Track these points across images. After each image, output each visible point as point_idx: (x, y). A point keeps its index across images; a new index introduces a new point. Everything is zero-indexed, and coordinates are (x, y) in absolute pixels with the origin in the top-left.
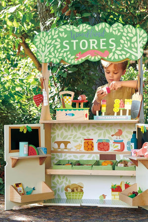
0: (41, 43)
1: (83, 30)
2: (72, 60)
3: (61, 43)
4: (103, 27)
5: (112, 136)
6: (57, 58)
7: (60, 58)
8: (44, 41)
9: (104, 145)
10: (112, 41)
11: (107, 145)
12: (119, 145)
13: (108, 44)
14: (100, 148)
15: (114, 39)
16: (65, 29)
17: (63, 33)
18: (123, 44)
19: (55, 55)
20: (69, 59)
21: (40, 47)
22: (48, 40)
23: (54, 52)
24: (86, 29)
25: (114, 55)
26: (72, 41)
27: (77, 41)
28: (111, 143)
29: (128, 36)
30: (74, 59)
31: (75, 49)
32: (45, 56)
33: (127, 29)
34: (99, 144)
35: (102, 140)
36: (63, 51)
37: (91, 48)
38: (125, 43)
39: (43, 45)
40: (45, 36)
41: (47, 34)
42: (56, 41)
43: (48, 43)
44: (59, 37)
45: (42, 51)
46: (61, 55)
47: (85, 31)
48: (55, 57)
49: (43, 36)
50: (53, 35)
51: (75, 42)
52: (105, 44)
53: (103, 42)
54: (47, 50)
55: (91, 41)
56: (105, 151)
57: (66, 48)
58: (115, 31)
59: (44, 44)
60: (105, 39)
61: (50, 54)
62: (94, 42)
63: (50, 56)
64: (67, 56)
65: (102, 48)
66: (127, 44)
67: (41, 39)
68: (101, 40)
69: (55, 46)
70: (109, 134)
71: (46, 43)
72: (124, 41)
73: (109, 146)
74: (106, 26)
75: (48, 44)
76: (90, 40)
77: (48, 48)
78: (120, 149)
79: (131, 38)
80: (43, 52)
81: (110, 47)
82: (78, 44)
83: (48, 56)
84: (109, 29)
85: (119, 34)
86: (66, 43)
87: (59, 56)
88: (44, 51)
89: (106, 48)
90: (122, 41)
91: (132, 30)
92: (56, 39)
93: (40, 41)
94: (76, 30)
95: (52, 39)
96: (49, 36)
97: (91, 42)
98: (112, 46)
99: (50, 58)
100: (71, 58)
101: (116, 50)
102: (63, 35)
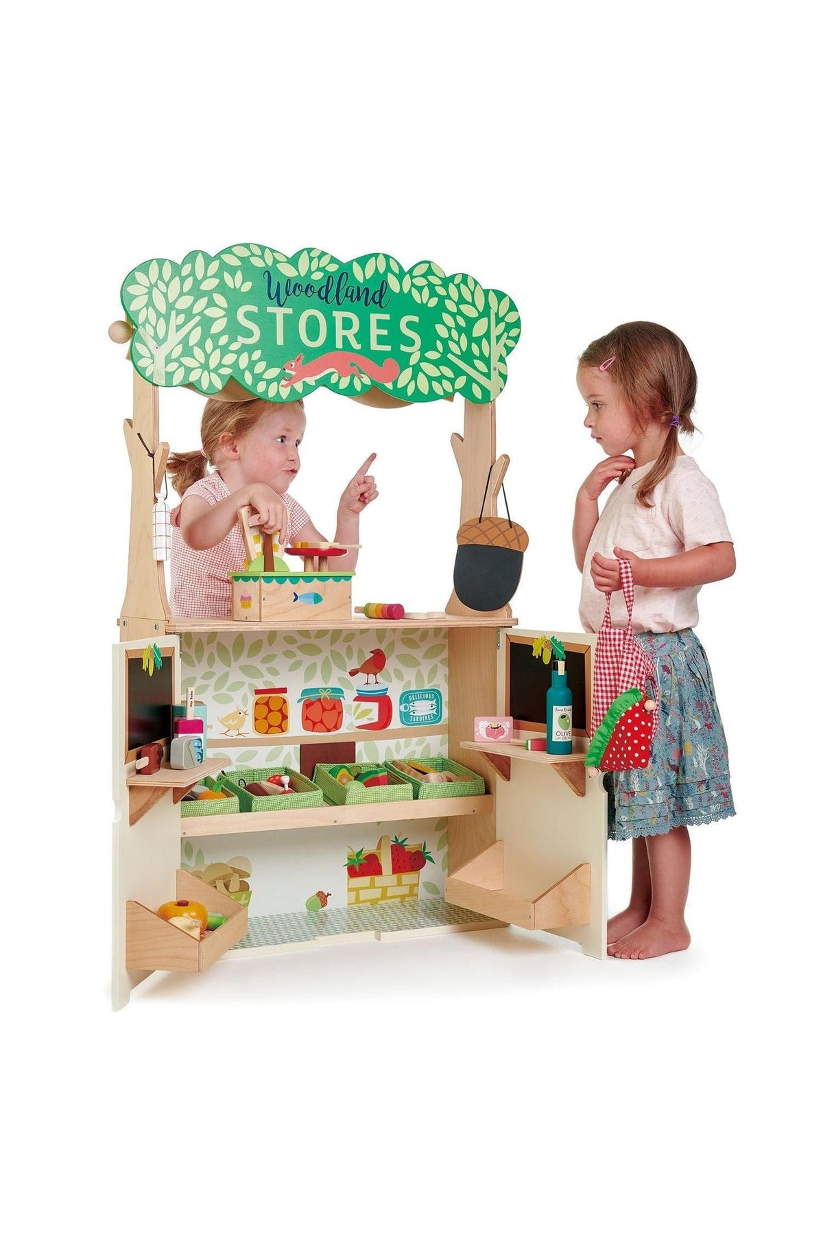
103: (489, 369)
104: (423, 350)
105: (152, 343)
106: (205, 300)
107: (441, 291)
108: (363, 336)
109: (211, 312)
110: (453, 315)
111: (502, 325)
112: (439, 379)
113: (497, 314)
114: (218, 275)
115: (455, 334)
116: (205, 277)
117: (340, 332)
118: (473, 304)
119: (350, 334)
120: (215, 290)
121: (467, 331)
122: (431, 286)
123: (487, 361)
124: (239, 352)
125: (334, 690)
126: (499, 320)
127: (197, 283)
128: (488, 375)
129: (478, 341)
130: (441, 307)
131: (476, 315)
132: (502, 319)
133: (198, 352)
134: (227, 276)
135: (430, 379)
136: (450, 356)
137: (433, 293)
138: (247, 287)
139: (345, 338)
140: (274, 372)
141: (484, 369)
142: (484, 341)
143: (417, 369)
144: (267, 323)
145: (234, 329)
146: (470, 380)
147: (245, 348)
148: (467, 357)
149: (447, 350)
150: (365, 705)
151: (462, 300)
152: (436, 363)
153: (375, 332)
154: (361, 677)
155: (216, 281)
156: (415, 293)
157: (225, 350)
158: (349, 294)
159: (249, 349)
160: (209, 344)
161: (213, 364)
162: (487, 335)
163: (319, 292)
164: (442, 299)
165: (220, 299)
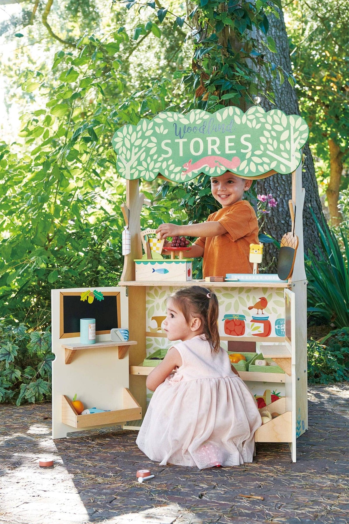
0: (124, 145)
1: (195, 121)
2: (176, 174)
3: (159, 144)
4: (231, 114)
5: (250, 308)
6: (152, 171)
7: (157, 171)
8: (130, 140)
9: (235, 325)
10: (246, 139)
11: (240, 324)
12: (262, 325)
13: (238, 145)
14: (228, 330)
15: (249, 136)
16: (165, 120)
17: (162, 127)
18: (265, 145)
19: (148, 165)
20: (171, 172)
21: (122, 152)
22: (137, 139)
23: (145, 160)
24: (202, 119)
25: (248, 165)
26: (176, 141)
27: (186, 140)
28: (248, 321)
29: (273, 129)
30: (180, 172)
31: (181, 154)
32: (132, 168)
33: (272, 116)
34: (227, 322)
35: (231, 315)
36: (160, 159)
37: (210, 153)
38: (268, 143)
39: (127, 149)
40: (130, 133)
41: (134, 130)
42: (150, 141)
43: (136, 144)
44: (155, 134)
45: (126, 159)
46: (158, 165)
47: (199, 122)
48: (147, 169)
49: (128, 133)
50: (144, 130)
51: (181, 141)
52: (233, 144)
53: (230, 141)
54: (134, 158)
55: (209, 139)
56: (238, 335)
57: (167, 152)
58: (251, 121)
59: (129, 146)
60: (234, 137)
61: (140, 164)
62: (214, 143)
63: (140, 168)
64: (168, 167)
65: (227, 151)
66: (272, 145)
67: (124, 139)
68: (227, 138)
69: (148, 150)
70: (244, 305)
71: (132, 145)
72: (267, 138)
73: (244, 327)
74: (235, 113)
75: (136, 147)
76: (207, 138)
77: (136, 154)
78: (263, 332)
79: (279, 133)
80: (128, 161)
81: (243, 151)
82: (186, 145)
83: (135, 168)
84: (241, 117)
85: (258, 126)
86: (167, 145)
87: (154, 168)
88: (130, 159)
89: (234, 152)
90: (263, 140)
91: (280, 119)
92: (149, 137)
93: (123, 141)
94: (184, 121)
95: (143, 137)
96: (137, 133)
97: (209, 142)
98: (246, 148)
99: (140, 172)
100: (175, 171)
101: (253, 155)
102: (162, 130)
103: (290, 156)
104: (253, 151)
105: (124, 161)
106: (147, 140)
107: (263, 120)
108: (222, 147)
109: (150, 145)
110: (269, 131)
111: (298, 133)
112: (262, 164)
113: (294, 128)
114: (153, 128)
115: (270, 141)
116: (147, 130)
117: (210, 147)
118: (281, 124)
119: (215, 147)
120: (152, 135)
121: (278, 139)
122: (257, 118)
123: (289, 152)
124: (162, 162)
125: (240, 316)
126: (295, 130)
127: (144, 133)
128: (289, 160)
129: (284, 142)
130: (263, 128)
131: (283, 129)
132: (297, 130)
133: (144, 163)
134: (157, 128)
135: (257, 164)
136: (268, 152)
137: (258, 122)
138: (166, 131)
139: (213, 150)
140: (178, 169)
141: (287, 157)
142: (287, 143)
143: (250, 160)
144: (175, 147)
145: (160, 151)
146: (279, 163)
147: (165, 159)
148: (278, 151)
149: (266, 149)
150: (256, 324)
151: (274, 123)
152: (260, 156)
153: (227, 144)
154: (255, 311)
155: (152, 131)
156: (249, 123)
157: (156, 161)
158: (215, 128)
159: (167, 160)
160: (149, 159)
161: (151, 168)
162: (289, 139)
163: (200, 130)
164: (263, 124)
165: (154, 139)
